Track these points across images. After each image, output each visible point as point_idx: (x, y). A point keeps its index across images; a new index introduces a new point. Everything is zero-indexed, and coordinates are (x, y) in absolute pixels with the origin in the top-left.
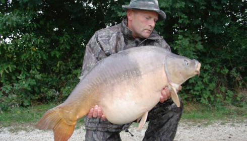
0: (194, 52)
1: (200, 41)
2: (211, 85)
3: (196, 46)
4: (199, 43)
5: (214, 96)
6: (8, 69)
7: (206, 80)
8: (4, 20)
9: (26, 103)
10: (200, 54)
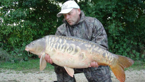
0: (118, 31)
1: (121, 25)
2: (127, 50)
3: (119, 28)
4: (121, 27)
5: (129, 55)
6: (16, 40)
7: (125, 47)
8: (15, 14)
9: (26, 59)
10: (121, 32)
